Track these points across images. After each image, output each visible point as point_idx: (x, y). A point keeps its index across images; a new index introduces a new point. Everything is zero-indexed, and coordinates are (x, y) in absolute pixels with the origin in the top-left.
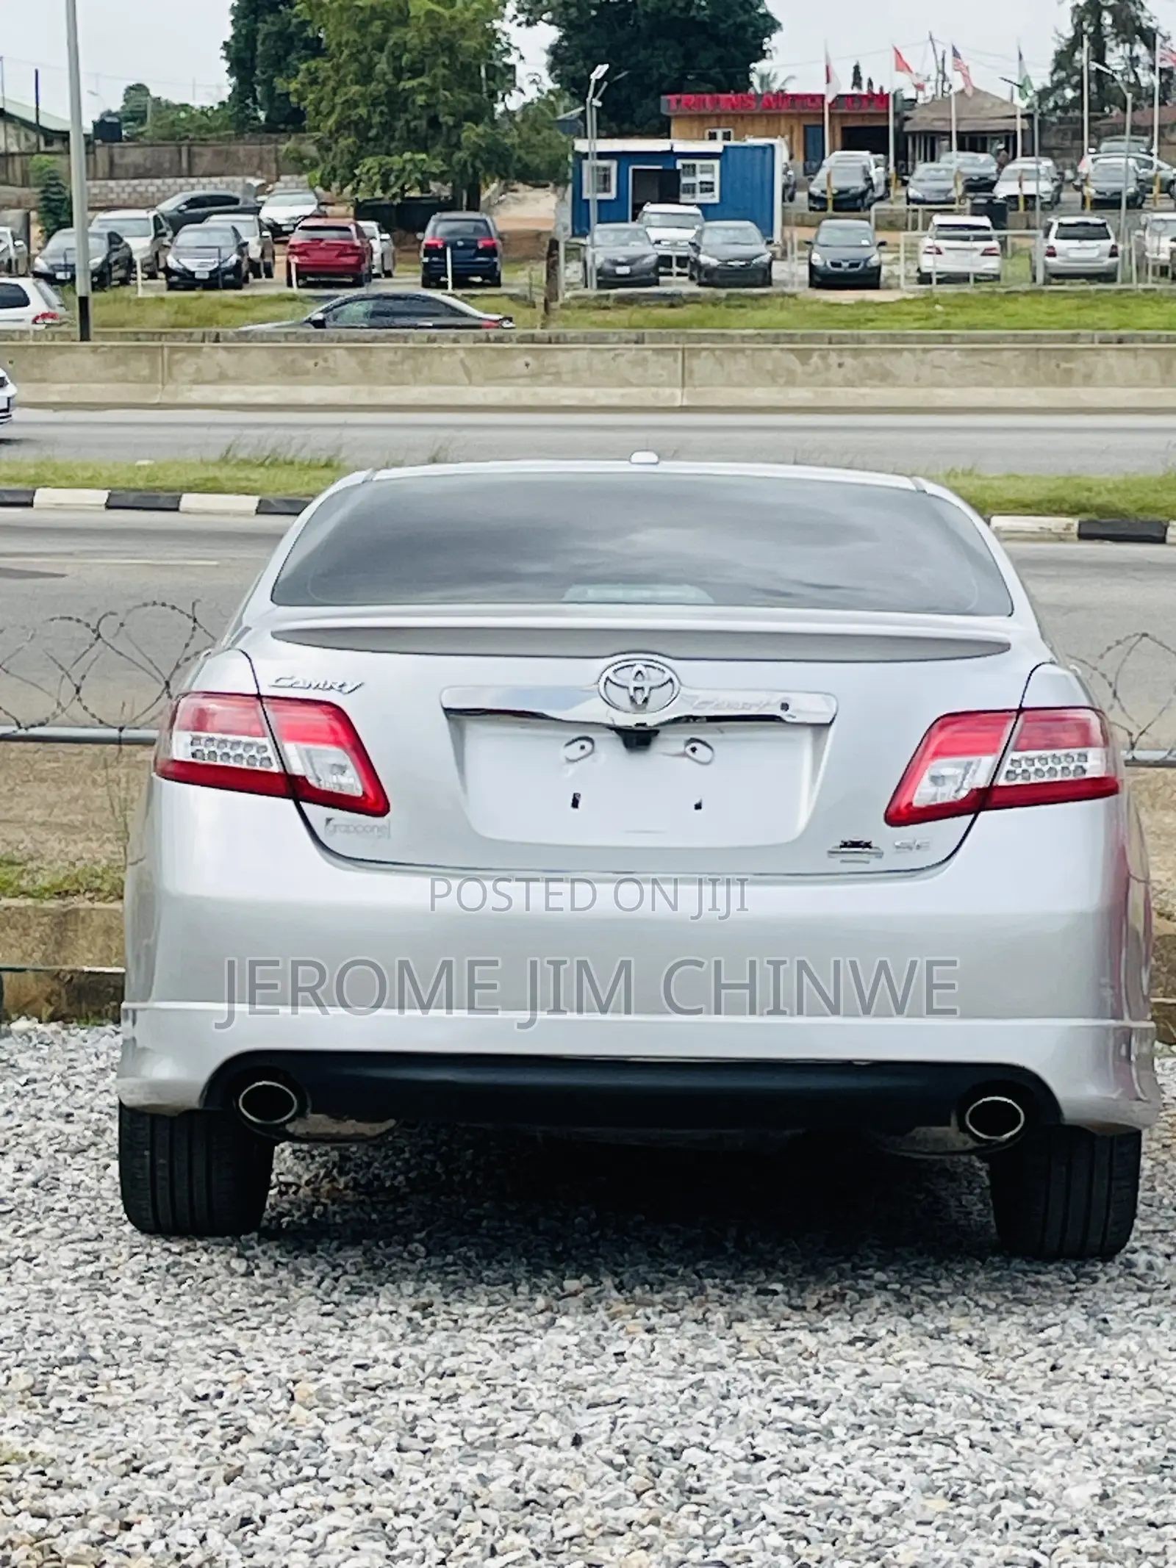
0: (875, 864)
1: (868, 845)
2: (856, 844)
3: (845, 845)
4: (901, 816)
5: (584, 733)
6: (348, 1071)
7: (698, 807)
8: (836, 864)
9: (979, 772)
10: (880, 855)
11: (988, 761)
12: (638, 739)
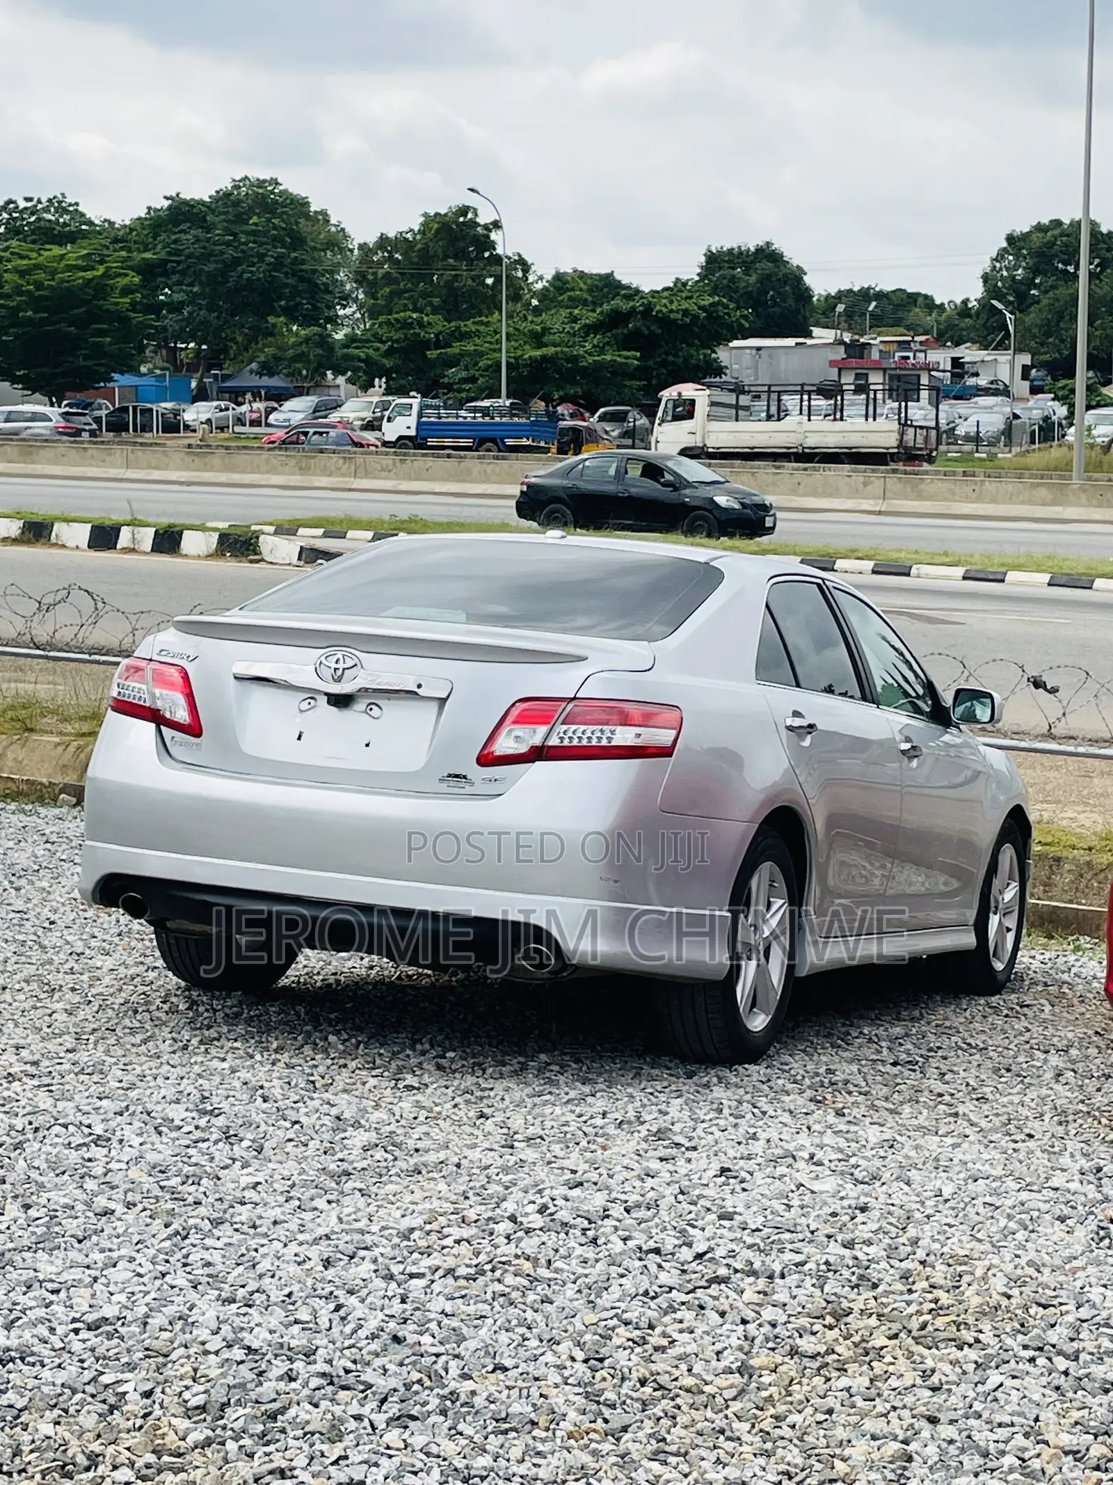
0: (468, 789)
1: (465, 777)
2: (457, 776)
3: (450, 776)
4: (486, 759)
5: (312, 694)
6: (173, 892)
7: (367, 745)
8: (443, 787)
9: (536, 735)
10: (472, 784)
11: (543, 729)
12: (341, 701)
